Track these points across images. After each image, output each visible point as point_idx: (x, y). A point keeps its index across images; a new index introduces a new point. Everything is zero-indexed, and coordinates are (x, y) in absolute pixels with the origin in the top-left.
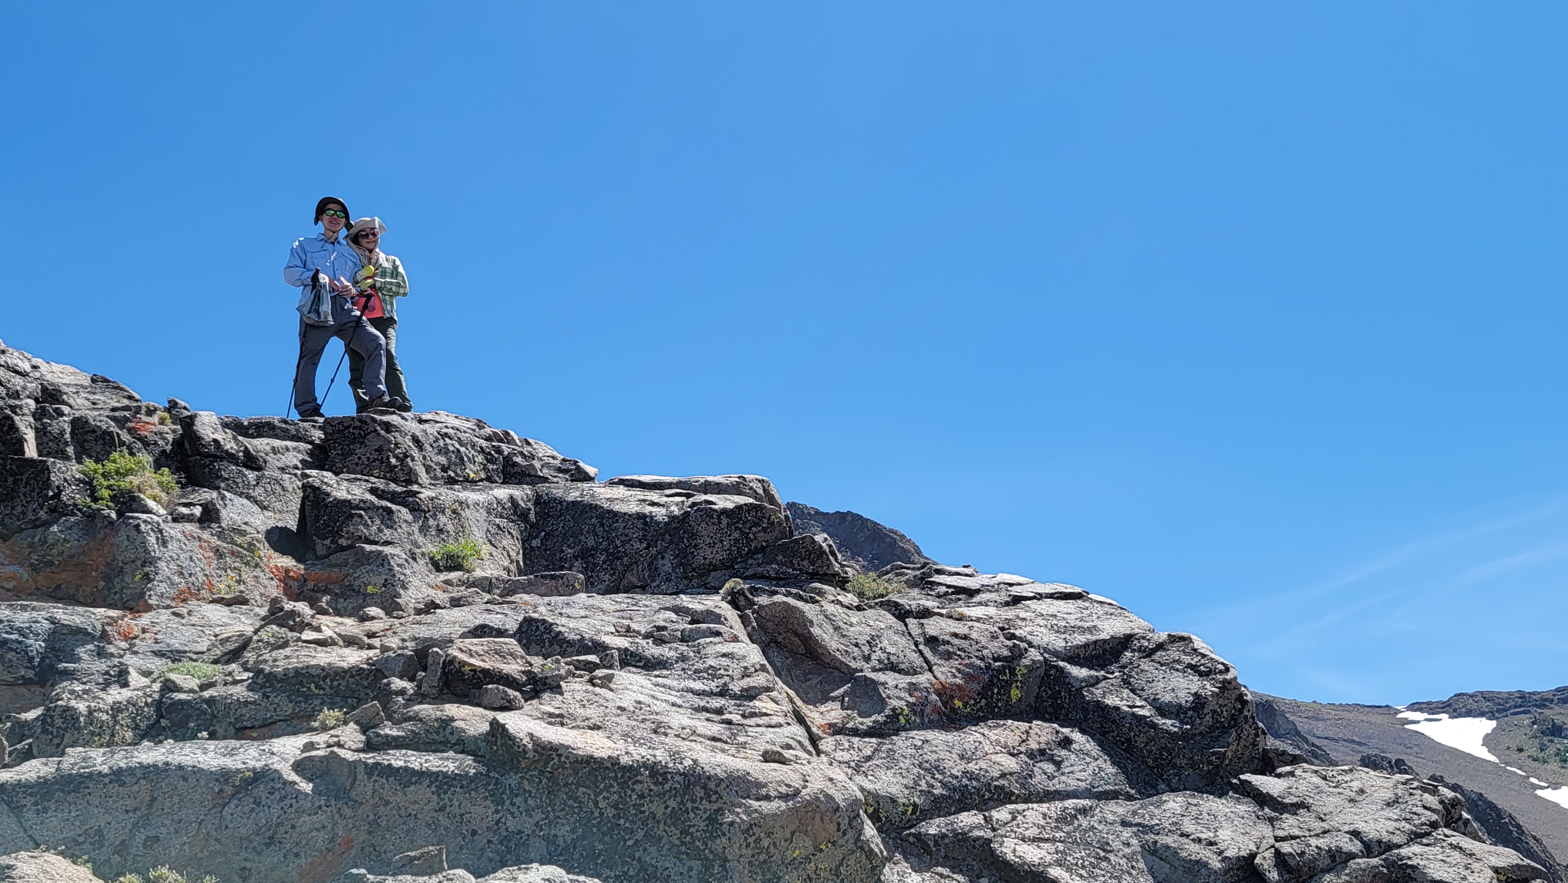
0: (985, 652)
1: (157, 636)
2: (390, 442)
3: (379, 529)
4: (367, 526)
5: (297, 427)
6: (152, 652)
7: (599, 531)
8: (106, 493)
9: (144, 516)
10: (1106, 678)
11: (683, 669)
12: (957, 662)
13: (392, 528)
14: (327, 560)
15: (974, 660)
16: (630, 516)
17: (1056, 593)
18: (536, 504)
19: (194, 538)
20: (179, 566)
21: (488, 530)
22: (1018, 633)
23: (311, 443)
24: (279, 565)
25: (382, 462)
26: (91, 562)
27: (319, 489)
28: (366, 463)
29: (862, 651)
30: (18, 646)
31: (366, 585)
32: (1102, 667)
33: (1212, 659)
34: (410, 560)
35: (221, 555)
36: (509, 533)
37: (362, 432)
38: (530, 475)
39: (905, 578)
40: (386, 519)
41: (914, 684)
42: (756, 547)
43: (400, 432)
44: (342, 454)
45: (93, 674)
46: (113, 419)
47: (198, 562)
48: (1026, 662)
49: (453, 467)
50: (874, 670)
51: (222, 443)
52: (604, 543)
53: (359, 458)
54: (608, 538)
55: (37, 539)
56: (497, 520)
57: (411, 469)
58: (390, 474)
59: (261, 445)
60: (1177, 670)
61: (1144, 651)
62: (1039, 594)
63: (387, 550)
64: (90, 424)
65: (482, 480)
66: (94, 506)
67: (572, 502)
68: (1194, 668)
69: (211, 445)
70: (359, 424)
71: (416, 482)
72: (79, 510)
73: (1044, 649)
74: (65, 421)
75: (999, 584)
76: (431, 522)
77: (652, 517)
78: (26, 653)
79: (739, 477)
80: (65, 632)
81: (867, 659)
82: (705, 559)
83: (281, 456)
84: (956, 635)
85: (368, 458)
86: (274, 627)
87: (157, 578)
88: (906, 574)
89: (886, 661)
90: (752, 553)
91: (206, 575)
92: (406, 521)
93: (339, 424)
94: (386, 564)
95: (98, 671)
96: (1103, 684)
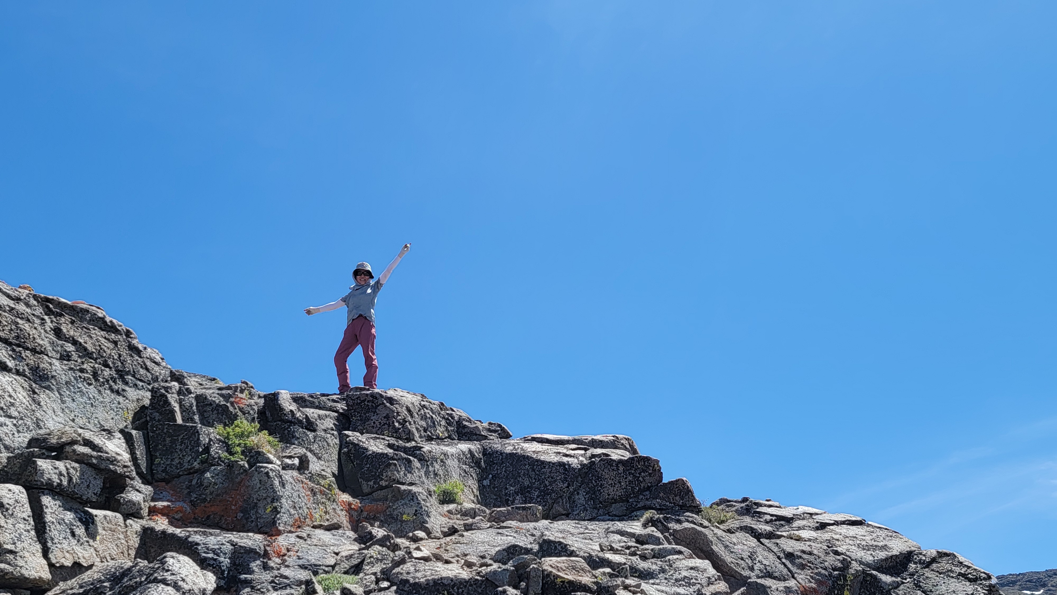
0: (826, 564)
1: (298, 554)
2: (393, 411)
3: (404, 473)
4: (398, 472)
5: (319, 400)
6: (299, 565)
7: (532, 474)
8: (239, 449)
9: (270, 466)
10: (903, 583)
11: (666, 579)
12: (809, 572)
13: (411, 473)
14: (371, 496)
15: (820, 570)
16: (553, 464)
17: (846, 521)
18: (484, 454)
19: (299, 481)
20: (293, 501)
21: (460, 474)
22: (839, 549)
23: (336, 411)
24: (344, 500)
25: (389, 426)
26: (231, 499)
27: (358, 445)
28: (379, 426)
29: (747, 564)
30: (214, 562)
31: (402, 514)
32: (897, 574)
33: (975, 570)
34: (429, 496)
35: (314, 494)
36: (471, 476)
37: (374, 405)
38: (476, 434)
39: (734, 509)
40: (407, 466)
41: (788, 588)
42: (644, 487)
43: (399, 404)
44: (361, 420)
45: (264, 583)
46: (222, 395)
47: (303, 499)
48: (852, 571)
49: (429, 429)
50: (758, 577)
51: (295, 413)
52: (536, 483)
53: (374, 423)
54: (539, 480)
55: (194, 482)
56: (464, 466)
57: (410, 431)
58: (395, 433)
59: (312, 413)
60: (953, 577)
61: (924, 563)
62: (835, 521)
63: (414, 489)
64: (208, 399)
65: (446, 438)
66: (233, 459)
67: (510, 454)
68: (964, 576)
69: (289, 414)
70: (371, 399)
71: (414, 440)
72: (223, 462)
73: (860, 561)
74: (192, 397)
75: (803, 514)
76: (431, 469)
77: (569, 465)
78: (220, 567)
79: (613, 436)
80: (242, 551)
81: (752, 569)
82: (609, 495)
83: (323, 421)
84: (803, 552)
85: (380, 423)
86: (378, 547)
87: (282, 511)
88: (735, 506)
89: (765, 571)
90: (641, 491)
91: (308, 508)
92: (417, 468)
93: (357, 398)
94: (415, 499)
95: (266, 580)
96: (902, 587)
